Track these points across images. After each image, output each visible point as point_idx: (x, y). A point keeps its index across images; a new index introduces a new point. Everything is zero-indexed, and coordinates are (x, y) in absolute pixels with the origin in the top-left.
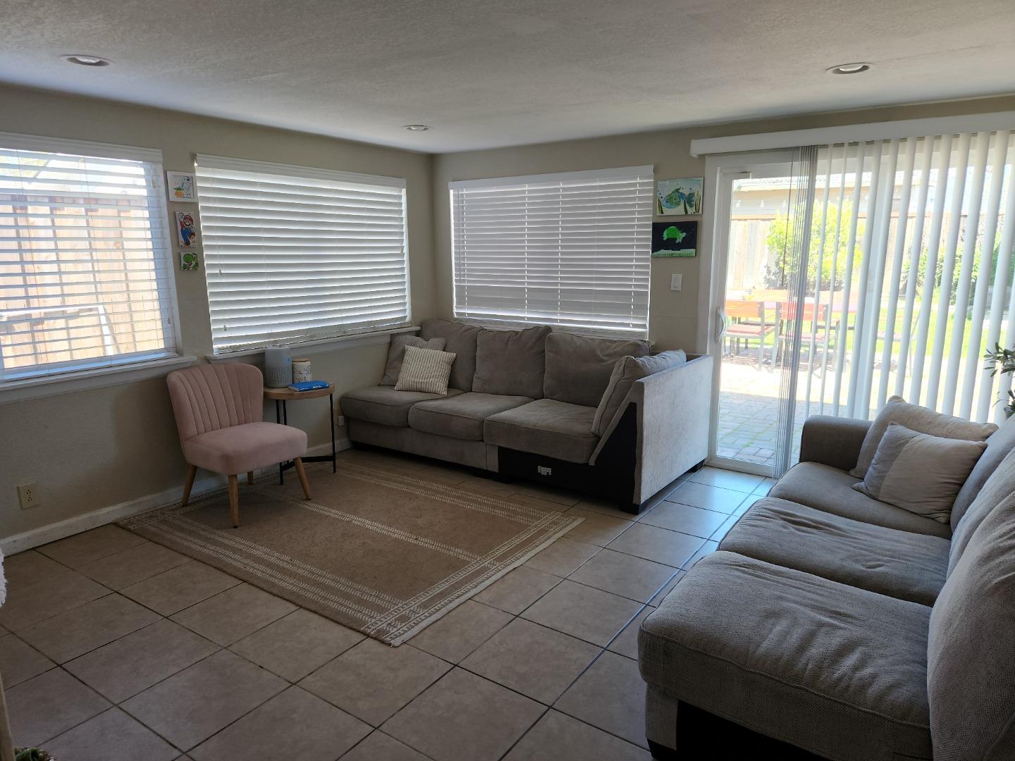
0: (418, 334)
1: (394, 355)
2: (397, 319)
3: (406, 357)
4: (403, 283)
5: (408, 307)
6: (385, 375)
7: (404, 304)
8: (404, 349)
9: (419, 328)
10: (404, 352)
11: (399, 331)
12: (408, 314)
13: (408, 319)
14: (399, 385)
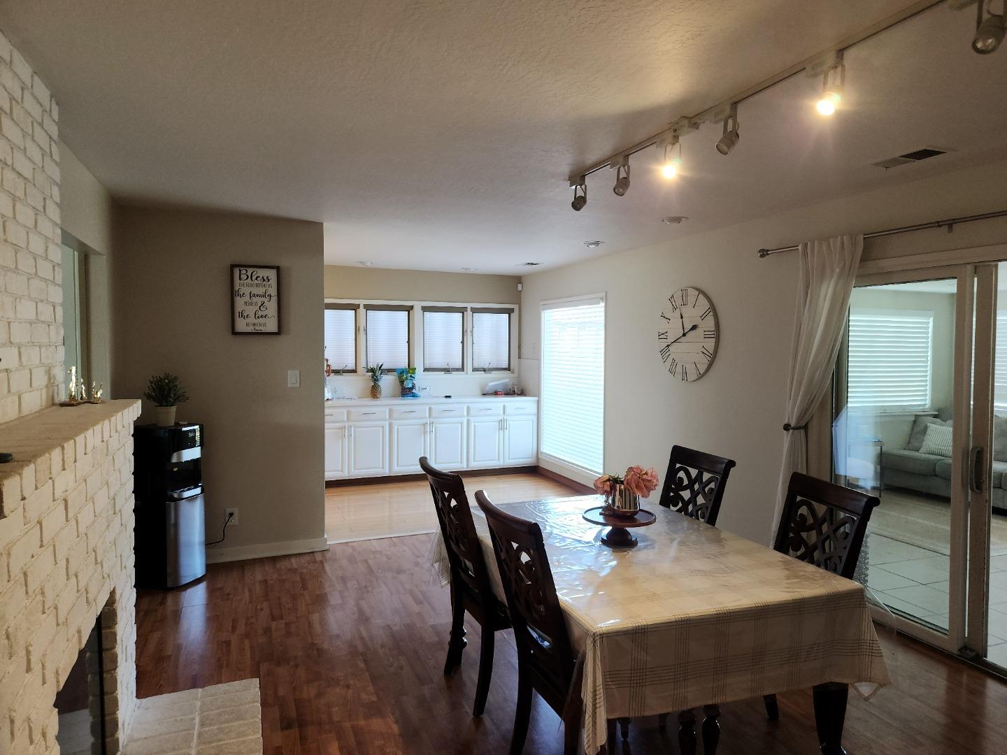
0: (935, 416)
1: (917, 429)
2: (920, 405)
3: (929, 432)
4: (926, 376)
5: (928, 397)
6: (909, 442)
7: (926, 395)
8: (926, 425)
9: (937, 413)
10: (926, 428)
11: (922, 413)
12: (928, 402)
13: (927, 406)
14: (922, 450)
